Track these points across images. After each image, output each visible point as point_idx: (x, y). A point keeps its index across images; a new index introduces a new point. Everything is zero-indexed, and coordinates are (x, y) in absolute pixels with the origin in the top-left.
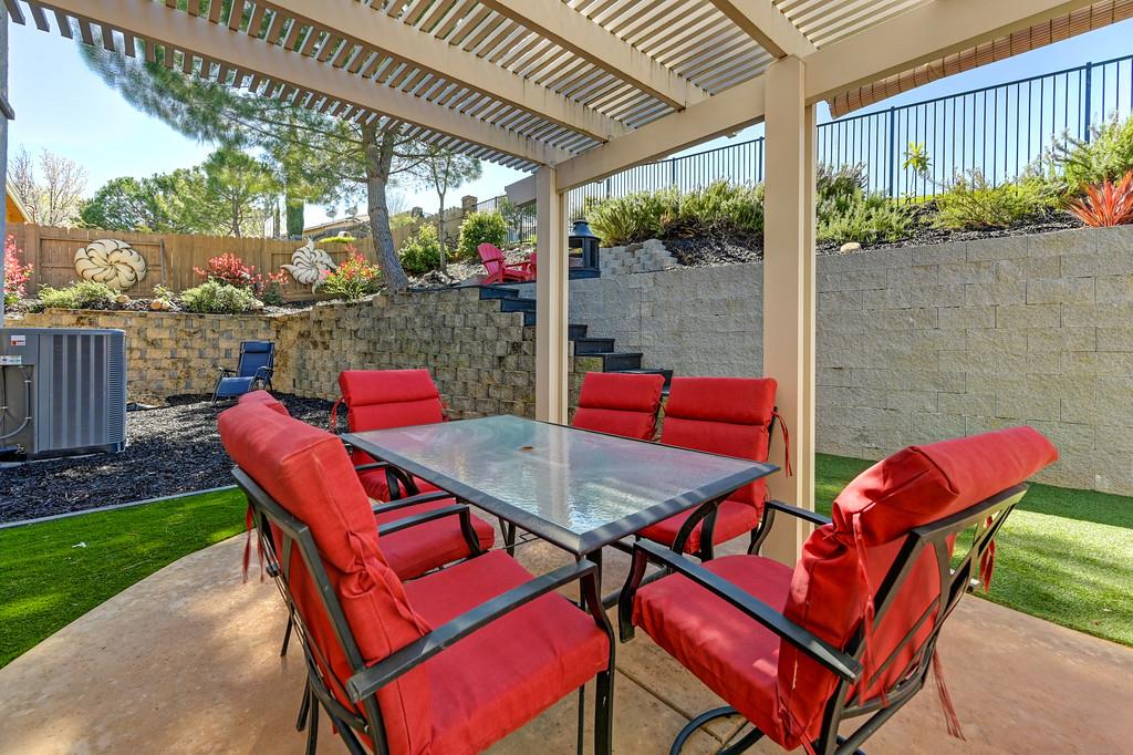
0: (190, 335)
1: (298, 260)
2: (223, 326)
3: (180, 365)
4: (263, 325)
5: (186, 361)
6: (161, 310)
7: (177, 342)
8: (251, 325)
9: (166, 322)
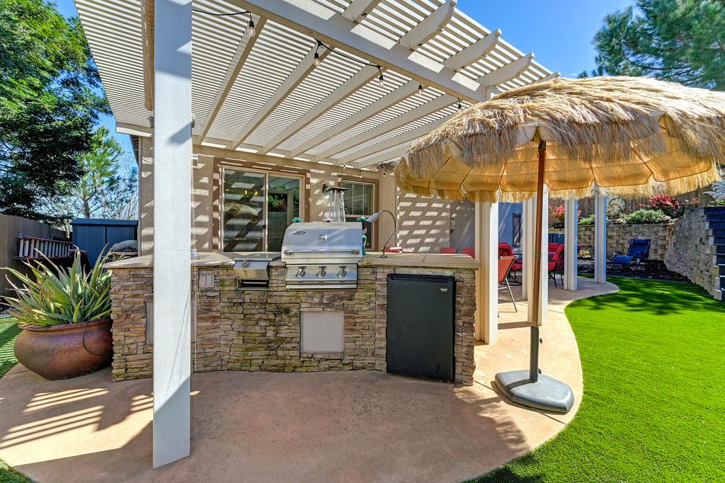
0: (625, 234)
1: (716, 187)
2: (641, 229)
3: (620, 246)
4: (662, 229)
5: (622, 244)
6: (619, 224)
7: (619, 236)
8: (655, 229)
9: (616, 229)
